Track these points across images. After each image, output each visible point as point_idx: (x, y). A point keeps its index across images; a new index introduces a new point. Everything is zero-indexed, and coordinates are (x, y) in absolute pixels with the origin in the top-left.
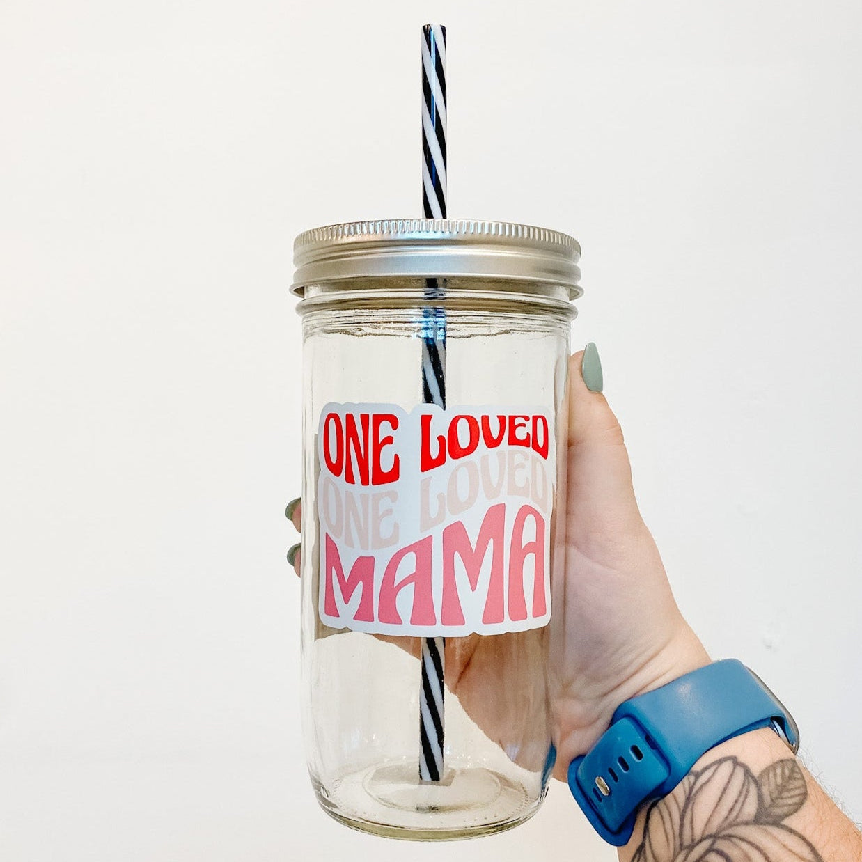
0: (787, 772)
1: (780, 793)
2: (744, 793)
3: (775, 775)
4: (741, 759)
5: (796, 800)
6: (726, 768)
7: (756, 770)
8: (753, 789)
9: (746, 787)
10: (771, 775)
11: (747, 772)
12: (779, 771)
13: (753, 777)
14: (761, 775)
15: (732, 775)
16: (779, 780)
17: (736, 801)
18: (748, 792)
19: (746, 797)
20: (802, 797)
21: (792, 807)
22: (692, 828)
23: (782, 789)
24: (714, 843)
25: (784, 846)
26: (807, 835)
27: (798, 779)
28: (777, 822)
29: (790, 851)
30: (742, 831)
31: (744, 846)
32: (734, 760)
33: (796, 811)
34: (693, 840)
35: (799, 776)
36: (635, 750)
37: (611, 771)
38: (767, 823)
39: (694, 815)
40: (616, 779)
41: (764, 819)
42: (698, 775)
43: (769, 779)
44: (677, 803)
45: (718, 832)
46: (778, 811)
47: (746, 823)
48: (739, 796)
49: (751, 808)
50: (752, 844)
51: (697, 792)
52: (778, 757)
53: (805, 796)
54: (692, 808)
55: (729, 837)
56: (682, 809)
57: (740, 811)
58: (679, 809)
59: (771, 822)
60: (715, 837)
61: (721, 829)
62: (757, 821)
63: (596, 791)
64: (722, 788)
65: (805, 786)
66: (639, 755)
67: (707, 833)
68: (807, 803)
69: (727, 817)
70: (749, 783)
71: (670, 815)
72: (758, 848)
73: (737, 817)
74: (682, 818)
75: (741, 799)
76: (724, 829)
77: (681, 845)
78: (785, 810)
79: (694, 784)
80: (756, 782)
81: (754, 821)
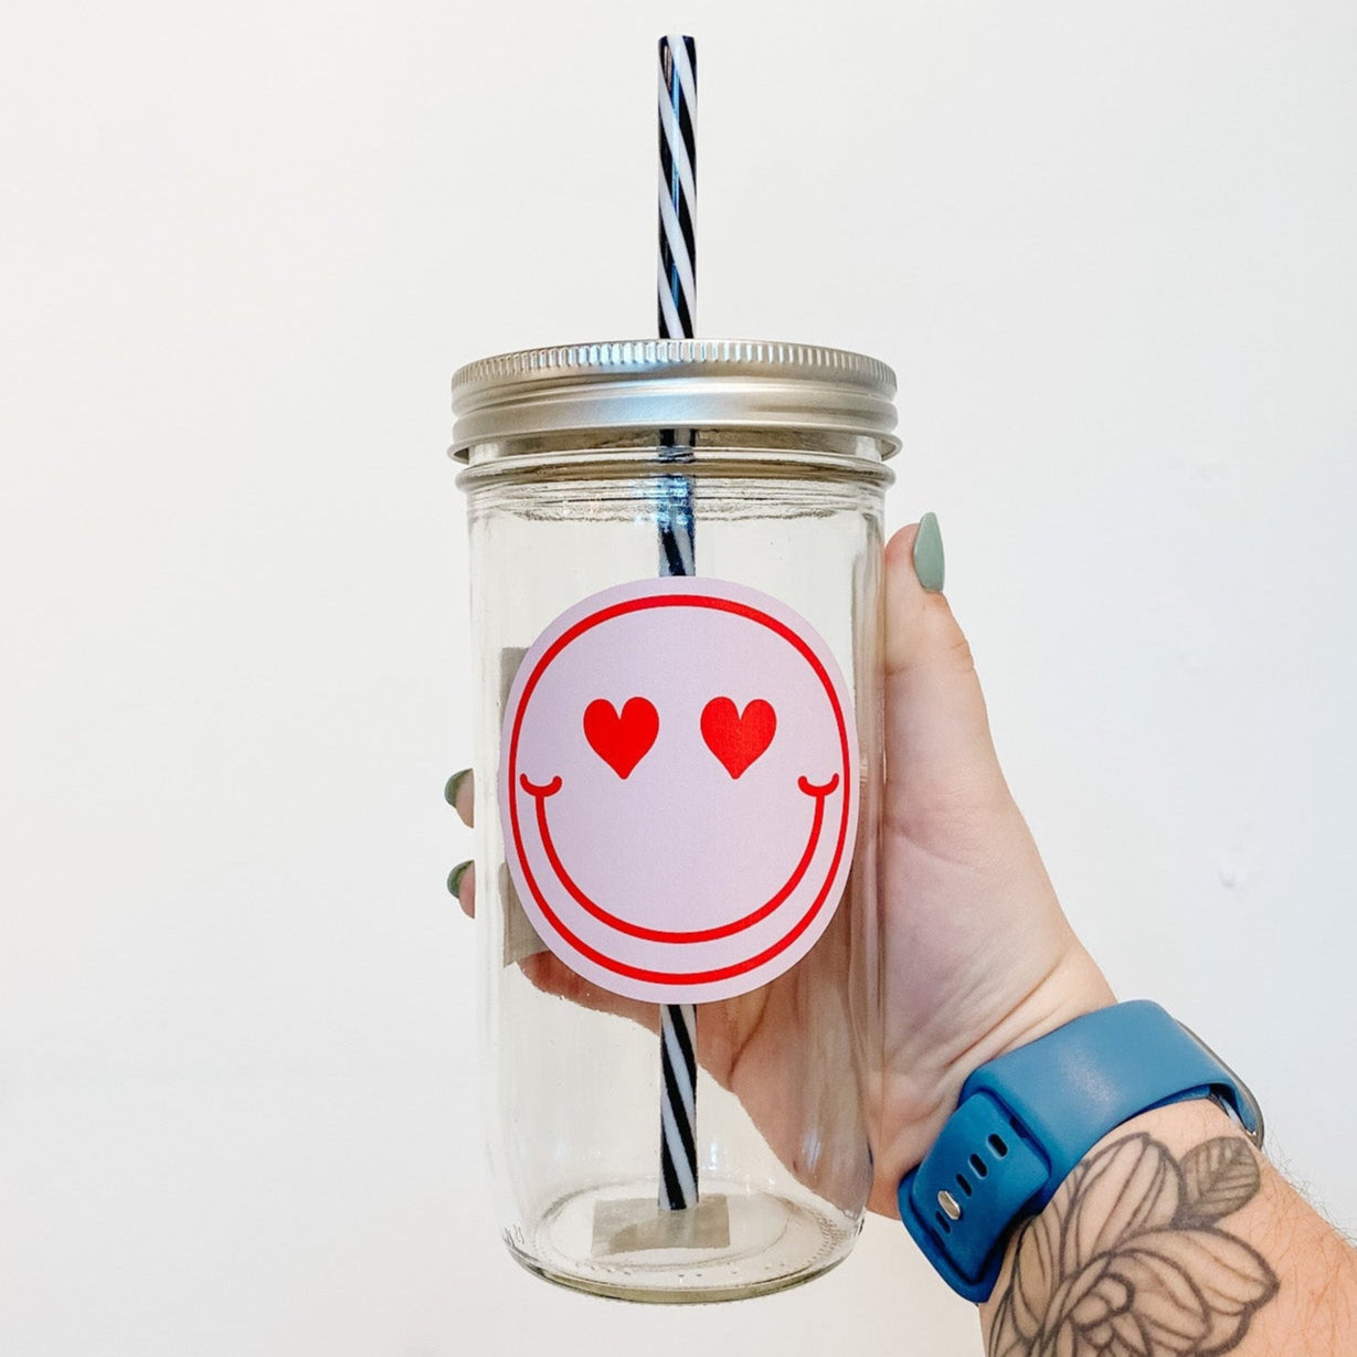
0: (1229, 1154)
1: (1215, 1182)
2: (1157, 1187)
3: (1208, 1158)
4: (1155, 1136)
5: (1242, 1192)
6: (1131, 1151)
7: (1178, 1152)
8: (1171, 1179)
9: (1161, 1175)
10: (1203, 1156)
11: (1164, 1153)
12: (1215, 1152)
13: (1172, 1160)
14: (1186, 1158)
15: (1139, 1160)
16: (1214, 1165)
17: (1145, 1199)
18: (1163, 1182)
19: (1160, 1191)
20: (1250, 1189)
21: (1231, 1203)
22: (1078, 1245)
23: (1218, 1177)
24: (1109, 1264)
25: (1217, 1260)
26: (1254, 1243)
27: (1246, 1164)
28: (1208, 1225)
29: (1226, 1266)
30: (1152, 1242)
31: (1155, 1264)
32: (1146, 1139)
33: (1237, 1209)
34: (1078, 1264)
35: (1249, 1161)
36: (996, 1142)
37: (960, 1179)
38: (1194, 1228)
39: (1082, 1224)
40: (968, 1190)
41: (1185, 1221)
42: (1088, 1166)
43: (1197, 1163)
44: (1057, 1211)
45: (1115, 1247)
46: (1210, 1209)
47: (1159, 1230)
48: (1150, 1189)
49: (1167, 1206)
50: (1165, 1260)
51: (1086, 1191)
52: (1214, 1134)
53: (1255, 1188)
54: (1078, 1216)
55: (1132, 1253)
56: (1063, 1219)
57: (1150, 1211)
58: (1060, 1221)
59: (1197, 1225)
60: (1111, 1255)
61: (1121, 1240)
62: (1176, 1224)
63: (941, 1217)
64: (1123, 1181)
65: (1258, 1176)
66: (1002, 1149)
67: (1099, 1250)
68: (1258, 1198)
69: (1129, 1224)
70: (1165, 1169)
71: (1047, 1234)
72: (1175, 1266)
73: (1145, 1221)
74: (1064, 1231)
75: (1153, 1194)
76: (1124, 1241)
77: (1062, 1274)
78: (1222, 1207)
79: (1083, 1177)
80: (1176, 1167)
81: (1170, 1225)
